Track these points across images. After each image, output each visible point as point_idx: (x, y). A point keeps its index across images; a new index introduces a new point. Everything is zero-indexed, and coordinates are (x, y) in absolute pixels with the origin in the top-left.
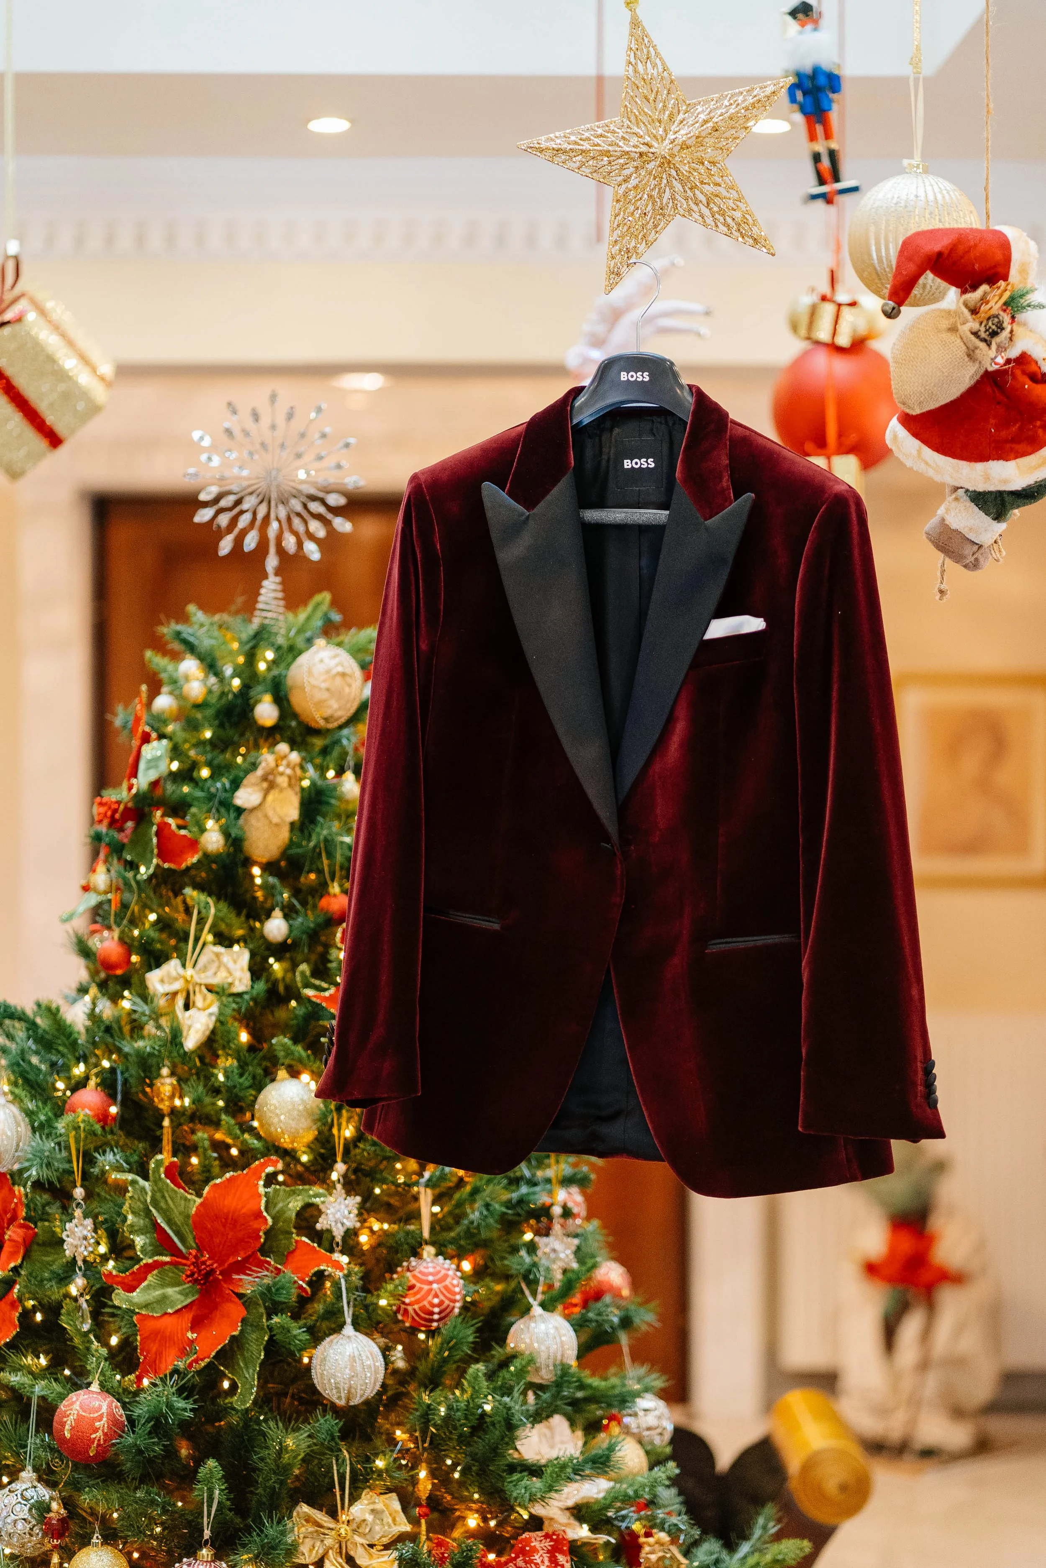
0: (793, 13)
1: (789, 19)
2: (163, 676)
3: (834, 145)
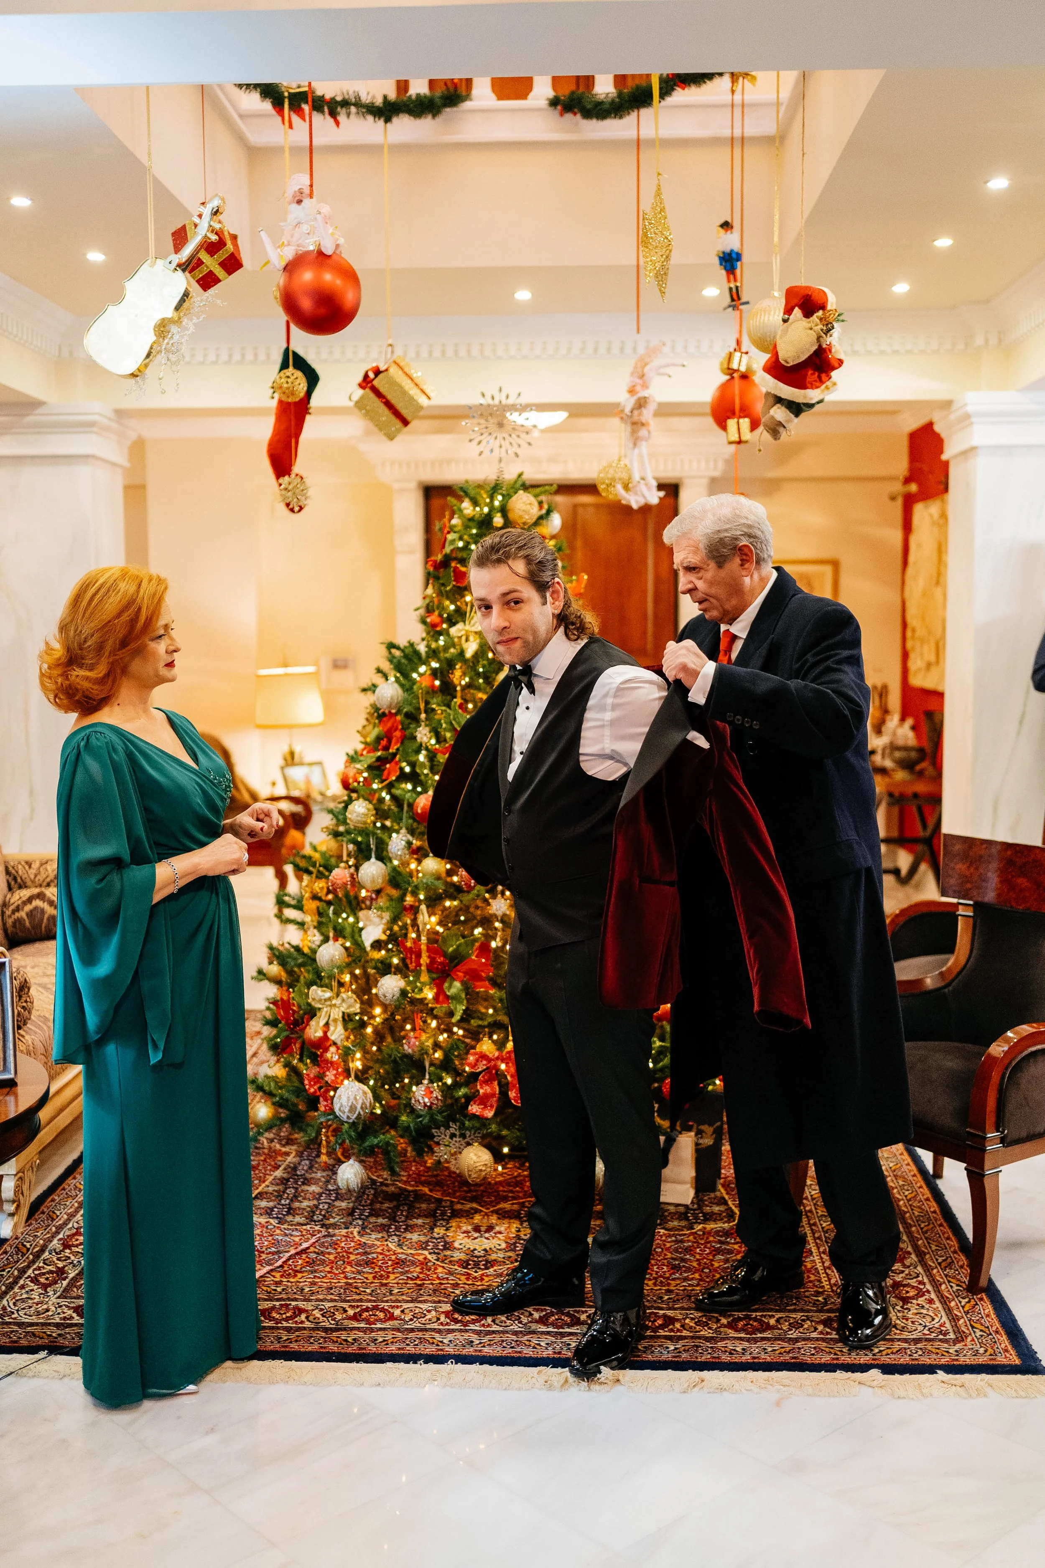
0: (722, 226)
1: (720, 229)
2: (455, 508)
3: (738, 284)
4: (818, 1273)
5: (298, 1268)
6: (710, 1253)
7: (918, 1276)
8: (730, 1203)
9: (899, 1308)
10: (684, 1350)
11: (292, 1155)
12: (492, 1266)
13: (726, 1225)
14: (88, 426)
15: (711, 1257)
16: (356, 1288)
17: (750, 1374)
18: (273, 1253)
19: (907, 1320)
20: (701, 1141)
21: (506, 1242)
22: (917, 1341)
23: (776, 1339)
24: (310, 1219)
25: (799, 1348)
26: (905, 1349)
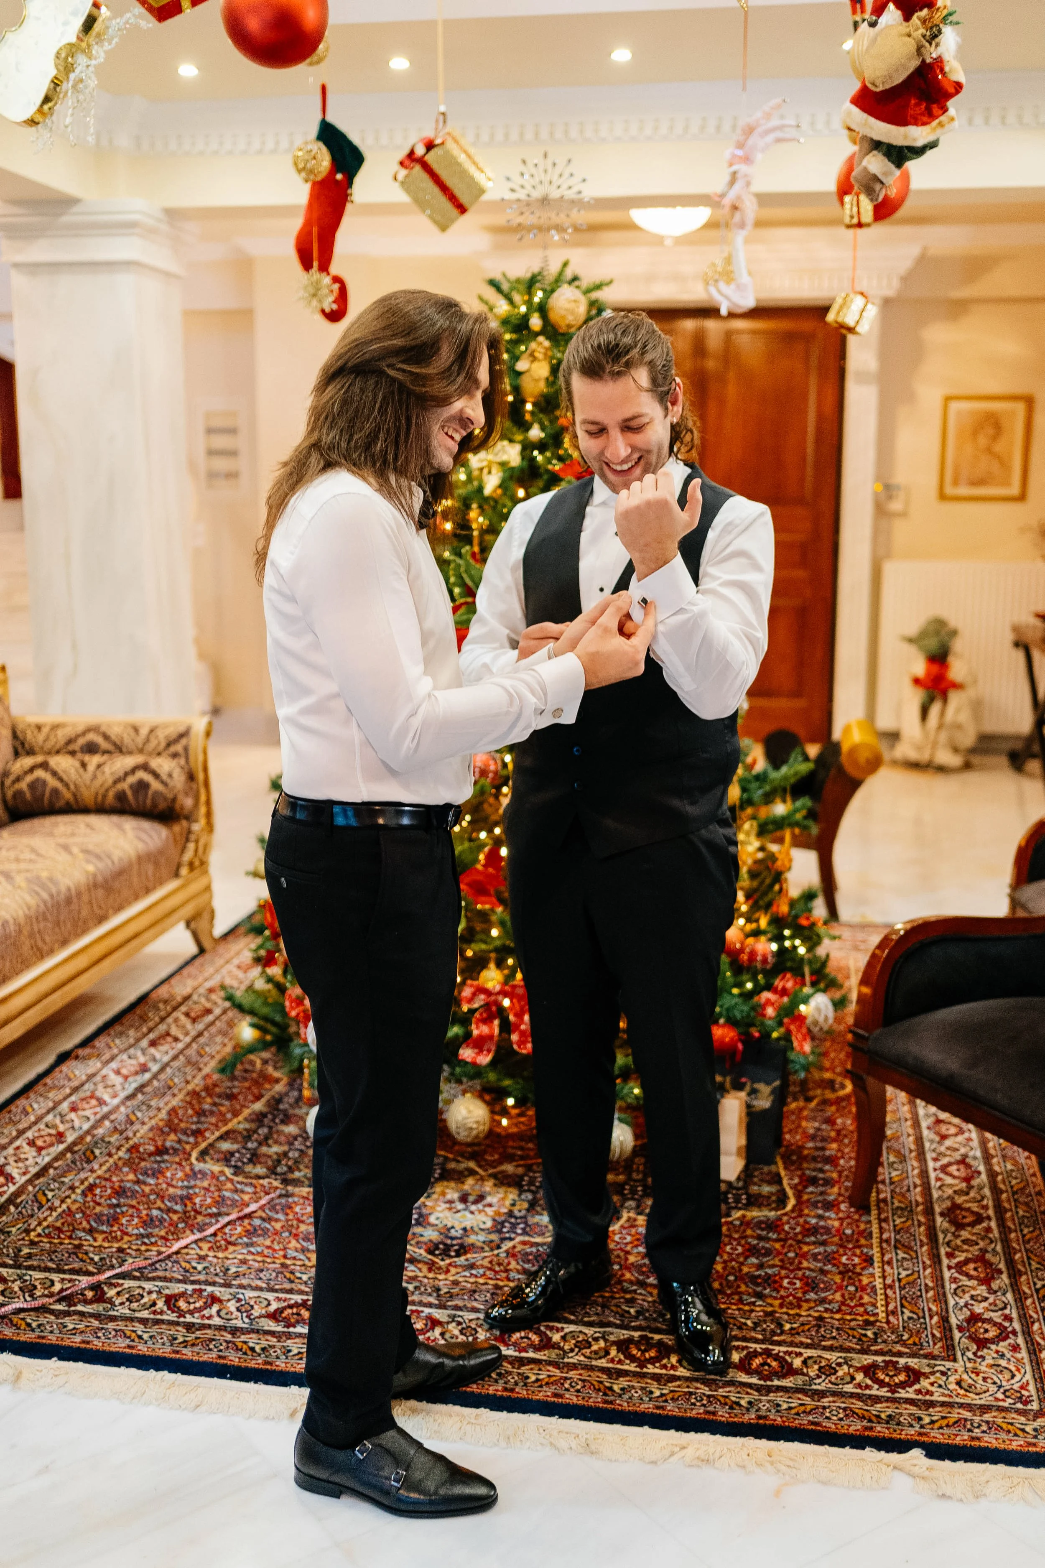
4: (876, 1294)
5: (233, 1239)
6: (742, 1254)
7: (1005, 1308)
8: (785, 1182)
9: (970, 1354)
10: (672, 1399)
11: (282, 1083)
12: (465, 1253)
13: (773, 1213)
14: (128, 227)
15: (741, 1259)
16: (292, 1273)
17: (750, 1443)
18: (211, 1215)
19: (977, 1374)
20: (755, 1103)
21: (494, 1220)
22: (985, 1409)
23: (798, 1390)
24: (272, 1171)
25: (824, 1408)
26: (966, 1420)
